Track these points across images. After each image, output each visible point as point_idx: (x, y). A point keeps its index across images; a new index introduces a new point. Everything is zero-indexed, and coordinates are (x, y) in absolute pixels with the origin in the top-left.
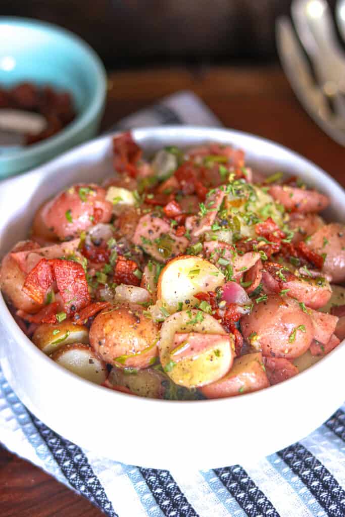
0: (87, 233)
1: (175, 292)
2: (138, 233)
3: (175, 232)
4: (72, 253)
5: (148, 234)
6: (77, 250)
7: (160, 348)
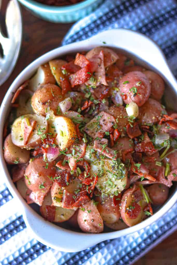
0: (117, 91)
1: (62, 126)
2: (105, 114)
3: (102, 133)
4: (99, 80)
5: (104, 119)
6: (100, 83)
7: (34, 115)
